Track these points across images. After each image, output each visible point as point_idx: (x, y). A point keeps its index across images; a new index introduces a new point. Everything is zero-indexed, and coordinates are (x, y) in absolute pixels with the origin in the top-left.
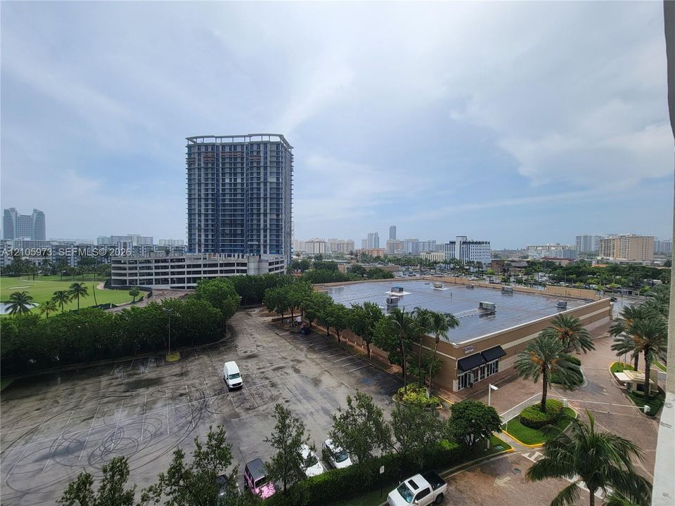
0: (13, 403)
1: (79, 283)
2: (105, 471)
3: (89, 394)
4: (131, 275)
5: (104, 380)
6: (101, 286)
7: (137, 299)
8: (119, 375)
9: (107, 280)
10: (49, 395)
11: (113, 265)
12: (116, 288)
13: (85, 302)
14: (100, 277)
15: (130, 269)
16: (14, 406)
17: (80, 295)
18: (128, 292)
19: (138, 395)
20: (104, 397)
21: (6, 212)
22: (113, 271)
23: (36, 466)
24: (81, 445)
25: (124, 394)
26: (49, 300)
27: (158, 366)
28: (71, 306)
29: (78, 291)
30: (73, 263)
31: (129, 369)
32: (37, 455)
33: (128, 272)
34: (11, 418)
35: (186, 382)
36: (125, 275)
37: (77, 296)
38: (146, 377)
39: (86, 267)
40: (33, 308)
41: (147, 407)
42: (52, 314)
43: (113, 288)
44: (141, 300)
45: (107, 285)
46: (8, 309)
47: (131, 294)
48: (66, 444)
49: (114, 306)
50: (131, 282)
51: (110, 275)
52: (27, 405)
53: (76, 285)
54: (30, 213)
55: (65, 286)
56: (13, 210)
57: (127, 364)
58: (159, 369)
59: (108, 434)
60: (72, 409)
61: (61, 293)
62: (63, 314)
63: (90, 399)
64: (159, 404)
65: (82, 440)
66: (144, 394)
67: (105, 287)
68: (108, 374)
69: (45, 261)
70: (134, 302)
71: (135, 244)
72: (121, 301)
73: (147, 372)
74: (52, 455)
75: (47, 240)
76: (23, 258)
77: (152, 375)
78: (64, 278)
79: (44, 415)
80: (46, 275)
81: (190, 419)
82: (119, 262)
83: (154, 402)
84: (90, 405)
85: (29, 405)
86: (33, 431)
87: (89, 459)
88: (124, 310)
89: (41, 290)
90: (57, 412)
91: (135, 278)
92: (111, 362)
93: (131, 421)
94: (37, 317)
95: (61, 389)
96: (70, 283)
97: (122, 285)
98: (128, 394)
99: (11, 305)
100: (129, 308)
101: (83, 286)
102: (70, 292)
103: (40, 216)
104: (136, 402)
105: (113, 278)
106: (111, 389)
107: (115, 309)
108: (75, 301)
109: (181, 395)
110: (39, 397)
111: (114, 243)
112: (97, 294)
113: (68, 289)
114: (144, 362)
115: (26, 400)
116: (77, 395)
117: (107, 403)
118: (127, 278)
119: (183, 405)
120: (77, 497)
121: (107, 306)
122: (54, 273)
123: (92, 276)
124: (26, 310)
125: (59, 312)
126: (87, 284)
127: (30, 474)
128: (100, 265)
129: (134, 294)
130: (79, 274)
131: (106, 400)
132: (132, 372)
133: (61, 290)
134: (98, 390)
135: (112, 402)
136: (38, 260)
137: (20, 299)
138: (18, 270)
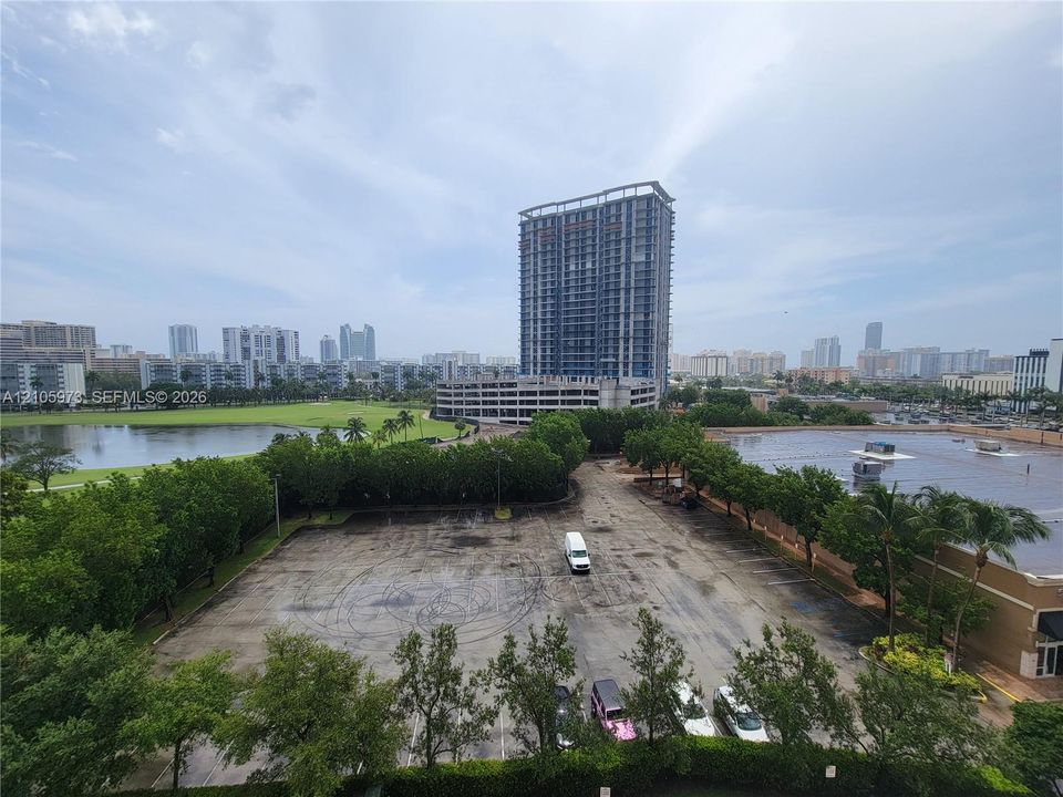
0: (352, 537)
1: (406, 410)
2: (433, 636)
3: (417, 543)
4: (457, 402)
5: (431, 529)
6: (426, 415)
7: (463, 433)
8: (445, 526)
9: (433, 409)
10: (382, 536)
11: (438, 390)
12: (442, 419)
13: (412, 434)
14: (425, 404)
15: (456, 395)
16: (352, 542)
17: (407, 425)
18: (454, 424)
19: (464, 554)
20: (431, 549)
21: (343, 329)
22: (438, 398)
23: (370, 611)
24: (410, 600)
25: (450, 550)
26: (380, 428)
27: (485, 523)
28: (399, 437)
29: (406, 420)
30: (400, 388)
31: (455, 520)
32: (373, 599)
33: (453, 399)
34: (351, 553)
35: (517, 550)
36: (450, 403)
37: (404, 426)
38: (472, 534)
39: (412, 392)
40: (367, 437)
41: (474, 571)
42: (383, 445)
43: (438, 419)
44: (467, 435)
45: (433, 415)
46: (346, 436)
47: (457, 427)
48: (397, 594)
49: (440, 441)
50: (457, 411)
51: (434, 402)
52: (363, 542)
53: (403, 412)
54: (360, 328)
55: (394, 414)
56: (347, 325)
57: (453, 514)
58: (487, 526)
59: (435, 593)
60: (401, 556)
61: (390, 421)
62: (393, 446)
63: (418, 549)
64: (487, 572)
65: (411, 593)
66: (472, 554)
67: (430, 417)
68: (434, 523)
69: (376, 383)
70: (459, 438)
71: (460, 364)
72: (447, 436)
73: (474, 528)
74: (385, 603)
75: (377, 359)
76: (357, 380)
77: (480, 533)
78: (393, 404)
79: (377, 557)
80: (376, 400)
81: (522, 598)
82: (444, 386)
83: (482, 567)
84: (417, 556)
85: (366, 543)
86: (368, 572)
87: (418, 618)
88: (450, 447)
89: (374, 414)
90: (389, 556)
91: (461, 407)
92: (437, 509)
93: (458, 584)
94: (370, 447)
95: (391, 531)
96: (398, 411)
97: (448, 416)
98: (454, 551)
99: (347, 432)
100: (455, 444)
101: (410, 414)
102: (398, 421)
103: (370, 330)
104: (464, 561)
105: (439, 406)
106: (438, 541)
107: (441, 445)
108: (403, 432)
109: (512, 565)
110: (374, 536)
111: (439, 363)
112: (426, 428)
113: (396, 417)
114: (471, 515)
115: (362, 537)
116: (406, 541)
117: (434, 556)
118: (453, 407)
119: (514, 577)
120: (408, 656)
121: (432, 441)
122: (383, 398)
123: (417, 403)
124: (361, 438)
125: (389, 443)
126: (413, 413)
127: (367, 618)
128: (425, 390)
129: (460, 427)
130: (406, 400)
131: (433, 553)
132: (458, 525)
133: (391, 417)
134: (424, 540)
135: (439, 556)
136: (370, 382)
137: (355, 426)
138: (353, 393)
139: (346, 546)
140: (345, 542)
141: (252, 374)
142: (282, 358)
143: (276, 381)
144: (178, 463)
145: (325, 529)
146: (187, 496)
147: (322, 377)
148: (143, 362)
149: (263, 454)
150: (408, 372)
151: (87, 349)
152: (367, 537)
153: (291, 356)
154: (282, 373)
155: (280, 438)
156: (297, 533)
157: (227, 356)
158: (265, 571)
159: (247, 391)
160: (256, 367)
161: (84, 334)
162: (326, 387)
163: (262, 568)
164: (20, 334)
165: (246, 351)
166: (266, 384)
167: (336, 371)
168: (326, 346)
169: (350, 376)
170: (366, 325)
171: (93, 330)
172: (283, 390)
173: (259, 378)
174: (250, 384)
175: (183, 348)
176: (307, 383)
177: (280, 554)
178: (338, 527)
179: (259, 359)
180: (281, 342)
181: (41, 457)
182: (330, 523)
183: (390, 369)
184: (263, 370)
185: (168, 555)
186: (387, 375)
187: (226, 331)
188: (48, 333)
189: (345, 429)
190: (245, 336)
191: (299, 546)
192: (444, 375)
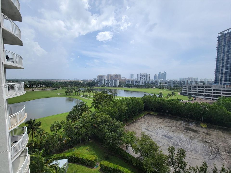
1: (174, 92)
2: (178, 150)
3: (174, 125)
4: (189, 91)
5: (179, 123)
6: (179, 94)
7: (190, 100)
8: (183, 123)
9: (181, 92)
10: (165, 120)
11: (183, 87)
12: (184, 95)
13: (175, 98)
14: (179, 91)
15: (189, 89)
16: (158, 120)
17: (173, 95)
18: (187, 97)
19: (189, 133)
22: (183, 89)
23: (162, 137)
24: (171, 138)
25: (184, 130)
26: (166, 95)
27: (197, 126)
28: (171, 98)
29: (173, 94)
30: (172, 86)
31: (186, 122)
32: (162, 134)
33: (188, 90)
34: (158, 122)
35: (208, 138)
36: (187, 91)
37: (173, 96)
38: (192, 128)
39: (175, 87)
40: (163, 97)
41: (191, 138)
42: (167, 99)
43: (182, 95)
44: (192, 100)
45: (181, 94)
46: (158, 96)
47: (188, 98)
48: (168, 135)
49: (183, 101)
50: (189, 94)
51: (182, 90)
52: (161, 120)
53: (173, 92)
54: (163, 73)
55: (170, 92)
56: (160, 72)
57: (186, 121)
58: (197, 127)
59: (179, 139)
60: (170, 127)
61: (169, 94)
62: (169, 100)
64: (196, 140)
65: (172, 137)
66: (191, 134)
67: (180, 94)
68: (179, 121)
69: (166, 85)
70: (189, 101)
71: (191, 81)
72: (185, 100)
73: (192, 126)
74: (165, 136)
75: (167, 79)
76: (162, 84)
77: (195, 128)
78: (170, 90)
79: (164, 125)
80: (166, 89)
82: (185, 87)
83: (194, 138)
84: (174, 128)
85: (161, 121)
86: (161, 127)
87: (173, 143)
88: (186, 103)
89: (165, 92)
90: (167, 126)
91: (190, 92)
92: (181, 118)
93: (186, 140)
94: (164, 99)
95: (168, 120)
96: (171, 92)
97: (185, 94)
98: (185, 130)
99: (159, 95)
100: (188, 102)
101: (174, 93)
102: (171, 94)
103: (165, 73)
104: (188, 134)
105: (183, 91)
106: (180, 126)
107: (183, 102)
108: (172, 97)
109: (206, 142)
110: (163, 120)
111: (184, 80)
112: (178, 96)
113: (171, 93)
114: (192, 122)
115: (160, 119)
116: (171, 123)
117: (179, 130)
118: (187, 92)
119: (207, 146)
120: (171, 152)
121: (180, 100)
122: (168, 88)
123: (177, 90)
124: (162, 97)
125: (169, 99)
126: (175, 93)
127: (161, 138)
128: (179, 87)
129: (189, 98)
130: (174, 89)
131: (179, 129)
132: (187, 124)
133: (169, 93)
134: (176, 125)
135: (180, 130)
137: (161, 94)
138: (160, 87)
139: (157, 120)
140: (157, 119)
141: (141, 82)
142: (147, 79)
143: (145, 84)
144: (130, 97)
145: (153, 115)
146: (131, 103)
147: (154, 83)
148: (126, 80)
149: (142, 98)
150: (175, 83)
151: (120, 78)
152: (162, 119)
153: (148, 79)
154: (146, 82)
155: (145, 95)
156: (147, 114)
157: (138, 79)
158: (141, 120)
159: (140, 86)
160: (142, 81)
161: (120, 76)
162: (155, 85)
163: (141, 119)
164: (113, 76)
165: (141, 78)
166: (144, 84)
167: (157, 82)
168: (155, 77)
169: (160, 83)
170: (164, 72)
171: (121, 75)
172: (147, 86)
173: (143, 83)
174: (141, 84)
175: (131, 78)
176: (151, 84)
177: (144, 118)
178: (155, 115)
179: (143, 79)
180: (147, 76)
181: (114, 93)
182: (154, 114)
183: (170, 82)
184: (143, 82)
185: (128, 112)
186: (169, 83)
187: (138, 74)
188: (116, 76)
189: (158, 95)
190: (141, 75)
191: (147, 117)
192: (185, 84)
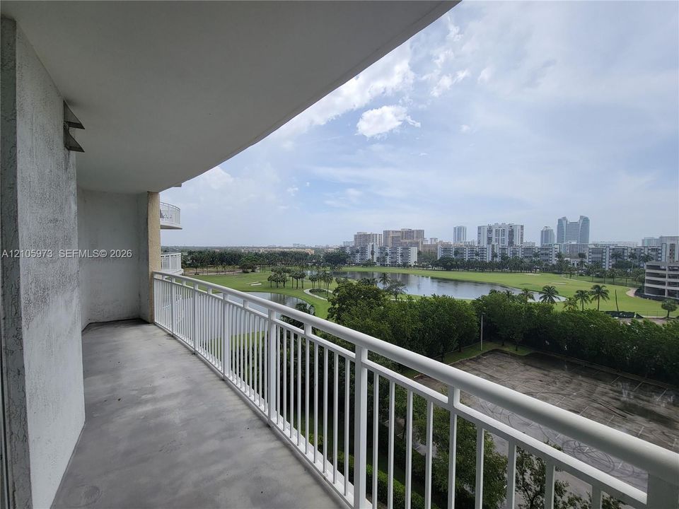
0: (528, 367)
1: (601, 285)
3: (582, 391)
4: (672, 284)
6: (631, 292)
9: (640, 287)
10: (551, 374)
11: (648, 271)
12: (650, 298)
13: (606, 305)
15: (672, 277)
16: (528, 370)
17: (601, 298)
18: (660, 303)
22: (647, 278)
26: (572, 296)
28: (591, 305)
29: (600, 293)
30: (608, 265)
33: (667, 280)
36: (663, 283)
37: (598, 298)
43: (645, 297)
45: (639, 292)
46: (541, 298)
47: (664, 307)
49: (638, 317)
51: (642, 281)
53: (597, 286)
57: (634, 383)
61: (582, 292)
67: (636, 294)
69: (583, 262)
70: (667, 318)
72: (649, 313)
76: (566, 259)
80: (581, 275)
82: (657, 268)
92: (615, 373)
97: (658, 295)
99: (542, 295)
101: (604, 289)
102: (592, 293)
103: (585, 221)
105: (646, 285)
110: (546, 373)
111: (654, 245)
113: (589, 289)
118: (666, 287)
121: (630, 315)
122: (588, 274)
123: (623, 280)
129: (668, 308)
130: (610, 277)
133: (583, 289)
134: (591, 392)
135: (602, 410)
136: (576, 261)
137: (549, 292)
138: (561, 268)
139: (522, 371)
140: (522, 368)
141: (491, 252)
142: (511, 243)
143: (504, 257)
147: (536, 255)
148: (439, 246)
150: (617, 254)
151: (420, 240)
152: (538, 371)
153: (517, 242)
154: (509, 253)
156: (493, 352)
157: (479, 243)
158: (469, 366)
159: (486, 263)
160: (493, 249)
162: (539, 263)
163: (468, 363)
164: (400, 234)
165: (490, 239)
166: (498, 260)
167: (548, 252)
168: (546, 234)
169: (559, 255)
170: (581, 217)
171: (422, 232)
172: (508, 264)
173: (494, 255)
174: (488, 258)
176: (526, 260)
177: (479, 360)
178: (520, 357)
179: (496, 244)
180: (511, 233)
181: (396, 286)
182: (515, 352)
183: (599, 250)
184: (497, 251)
186: (593, 256)
187: (479, 228)
188: (408, 234)
189: (540, 293)
190: (490, 231)
191: (491, 359)
192: (663, 257)
